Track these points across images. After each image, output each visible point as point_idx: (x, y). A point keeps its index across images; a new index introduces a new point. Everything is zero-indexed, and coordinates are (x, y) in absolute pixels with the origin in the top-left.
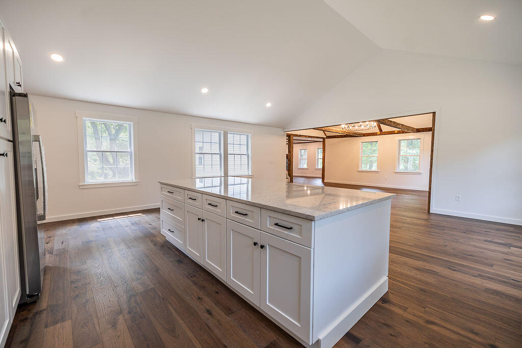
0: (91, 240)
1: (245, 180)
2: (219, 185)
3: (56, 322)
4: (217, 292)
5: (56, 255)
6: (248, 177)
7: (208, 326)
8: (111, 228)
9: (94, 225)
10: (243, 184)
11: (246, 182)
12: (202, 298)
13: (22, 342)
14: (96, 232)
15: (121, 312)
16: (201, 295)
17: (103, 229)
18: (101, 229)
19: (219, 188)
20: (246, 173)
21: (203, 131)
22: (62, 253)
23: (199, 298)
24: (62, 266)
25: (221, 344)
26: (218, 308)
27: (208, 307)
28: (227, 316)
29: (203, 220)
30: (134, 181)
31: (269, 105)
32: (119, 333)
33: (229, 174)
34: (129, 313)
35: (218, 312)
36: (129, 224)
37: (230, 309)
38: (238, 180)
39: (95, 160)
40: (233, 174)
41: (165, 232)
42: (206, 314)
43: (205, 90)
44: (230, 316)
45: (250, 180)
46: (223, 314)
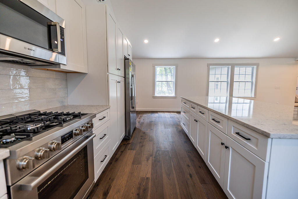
0: (153, 121)
1: (248, 101)
2: (225, 102)
3: (131, 149)
4: (200, 167)
5: (140, 124)
6: (251, 98)
7: (187, 182)
8: (162, 117)
9: (156, 115)
10: (246, 103)
11: (249, 102)
12: (190, 166)
13: (121, 152)
14: (156, 118)
15: (151, 155)
16: (190, 164)
17: (159, 117)
18: (158, 117)
19: (225, 104)
20: (249, 96)
21: (221, 67)
22: (142, 124)
23: (188, 165)
24: (140, 129)
25: (191, 197)
26: (196, 176)
27: (191, 173)
28: (201, 184)
29: (196, 121)
30: (174, 96)
31: (277, 39)
32: (148, 164)
33: (234, 95)
34: (155, 157)
35: (196, 178)
36: (169, 117)
37: (204, 180)
38: (241, 100)
39: (166, 86)
40: (237, 96)
41: (182, 124)
42: (189, 176)
43: (217, 40)
44: (202, 184)
45: (253, 101)
46: (198, 181)
